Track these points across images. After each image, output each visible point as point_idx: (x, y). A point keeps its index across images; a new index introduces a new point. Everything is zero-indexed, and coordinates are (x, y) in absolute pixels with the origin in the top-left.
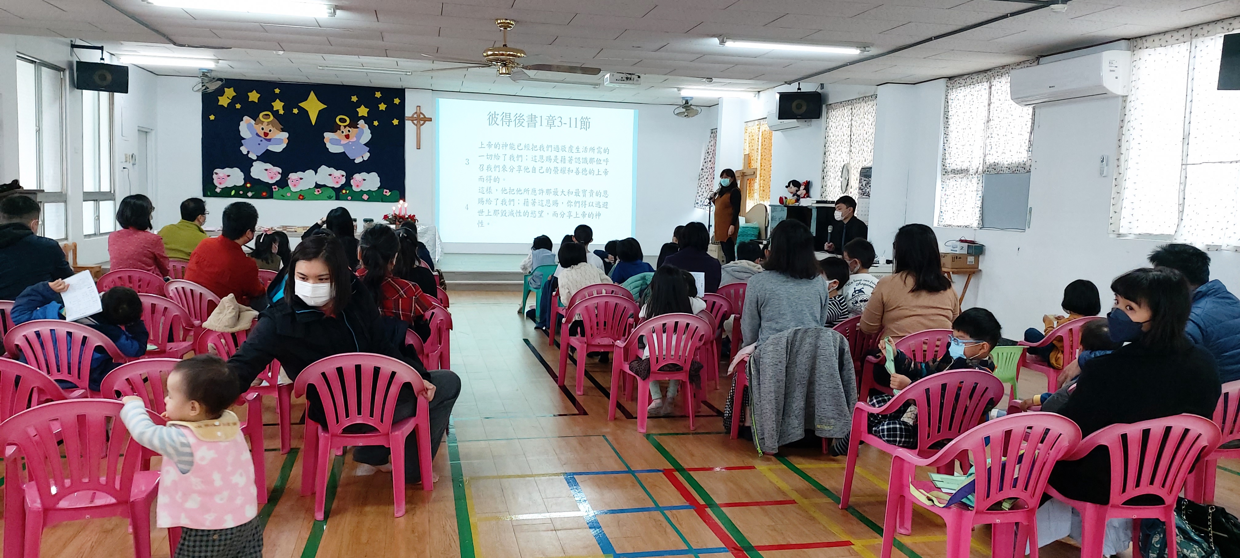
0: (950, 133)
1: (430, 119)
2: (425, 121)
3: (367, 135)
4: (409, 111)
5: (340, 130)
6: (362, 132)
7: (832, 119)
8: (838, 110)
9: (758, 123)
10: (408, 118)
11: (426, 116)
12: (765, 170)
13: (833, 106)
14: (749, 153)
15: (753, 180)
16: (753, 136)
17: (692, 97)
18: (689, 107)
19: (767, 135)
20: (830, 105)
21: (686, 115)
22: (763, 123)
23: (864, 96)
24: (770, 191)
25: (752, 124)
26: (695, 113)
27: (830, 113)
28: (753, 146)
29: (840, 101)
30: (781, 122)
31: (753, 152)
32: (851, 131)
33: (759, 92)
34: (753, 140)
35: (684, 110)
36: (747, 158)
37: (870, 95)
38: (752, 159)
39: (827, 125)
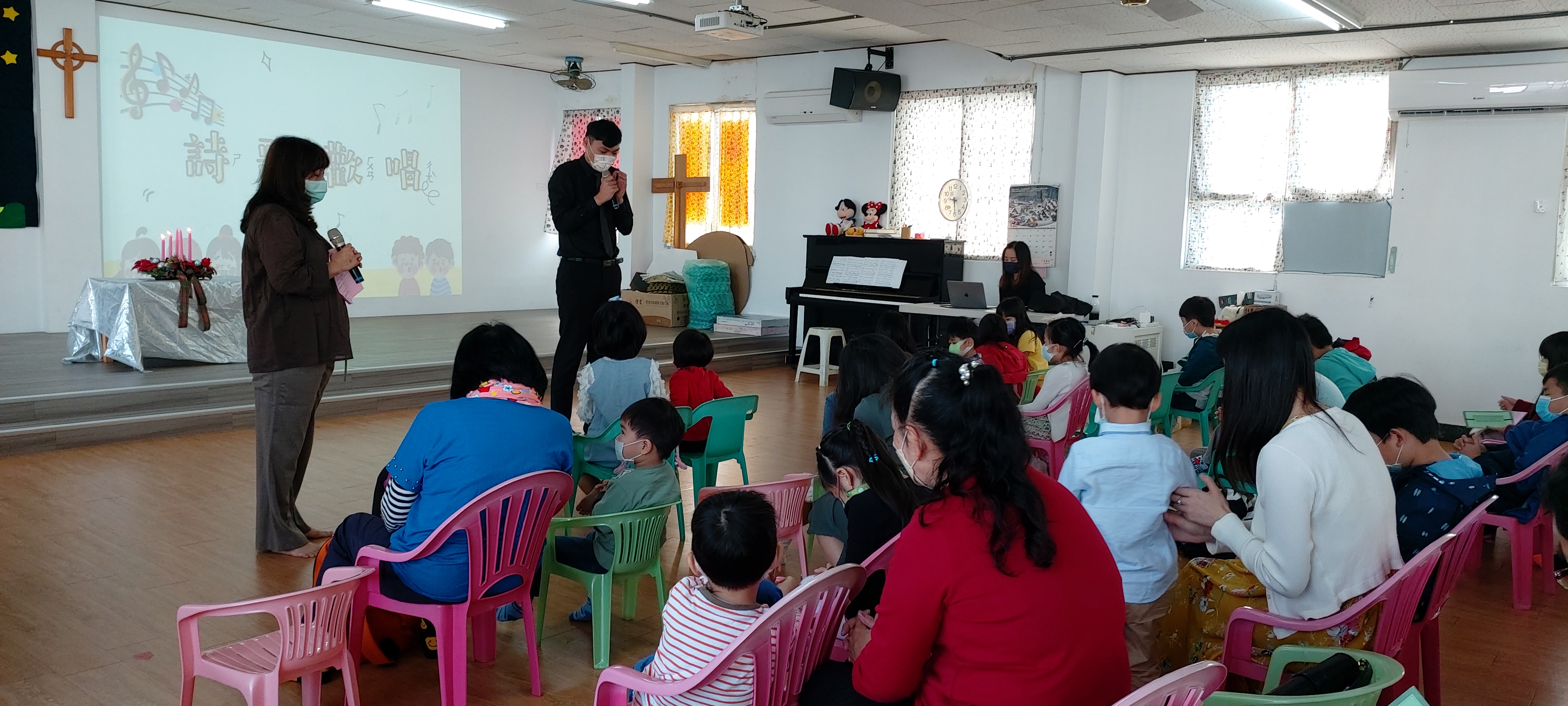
0: (1203, 145)
1: (94, 59)
2: (82, 62)
4: (43, 37)
7: (911, 114)
8: (927, 100)
9: (708, 108)
10: (42, 53)
11: (86, 51)
12: (732, 180)
13: (915, 95)
14: (685, 153)
15: (701, 195)
16: (692, 127)
17: (582, 59)
18: (578, 73)
19: (735, 128)
20: (908, 92)
21: (573, 86)
22: (724, 109)
23: (999, 84)
24: (747, 213)
25: (691, 109)
26: (587, 85)
27: (904, 104)
28: (692, 143)
29: (936, 89)
30: (805, 112)
31: (696, 153)
32: (962, 133)
33: (713, 61)
34: (694, 133)
35: (568, 78)
36: (681, 161)
37: (1015, 84)
38: (691, 163)
39: (899, 121)
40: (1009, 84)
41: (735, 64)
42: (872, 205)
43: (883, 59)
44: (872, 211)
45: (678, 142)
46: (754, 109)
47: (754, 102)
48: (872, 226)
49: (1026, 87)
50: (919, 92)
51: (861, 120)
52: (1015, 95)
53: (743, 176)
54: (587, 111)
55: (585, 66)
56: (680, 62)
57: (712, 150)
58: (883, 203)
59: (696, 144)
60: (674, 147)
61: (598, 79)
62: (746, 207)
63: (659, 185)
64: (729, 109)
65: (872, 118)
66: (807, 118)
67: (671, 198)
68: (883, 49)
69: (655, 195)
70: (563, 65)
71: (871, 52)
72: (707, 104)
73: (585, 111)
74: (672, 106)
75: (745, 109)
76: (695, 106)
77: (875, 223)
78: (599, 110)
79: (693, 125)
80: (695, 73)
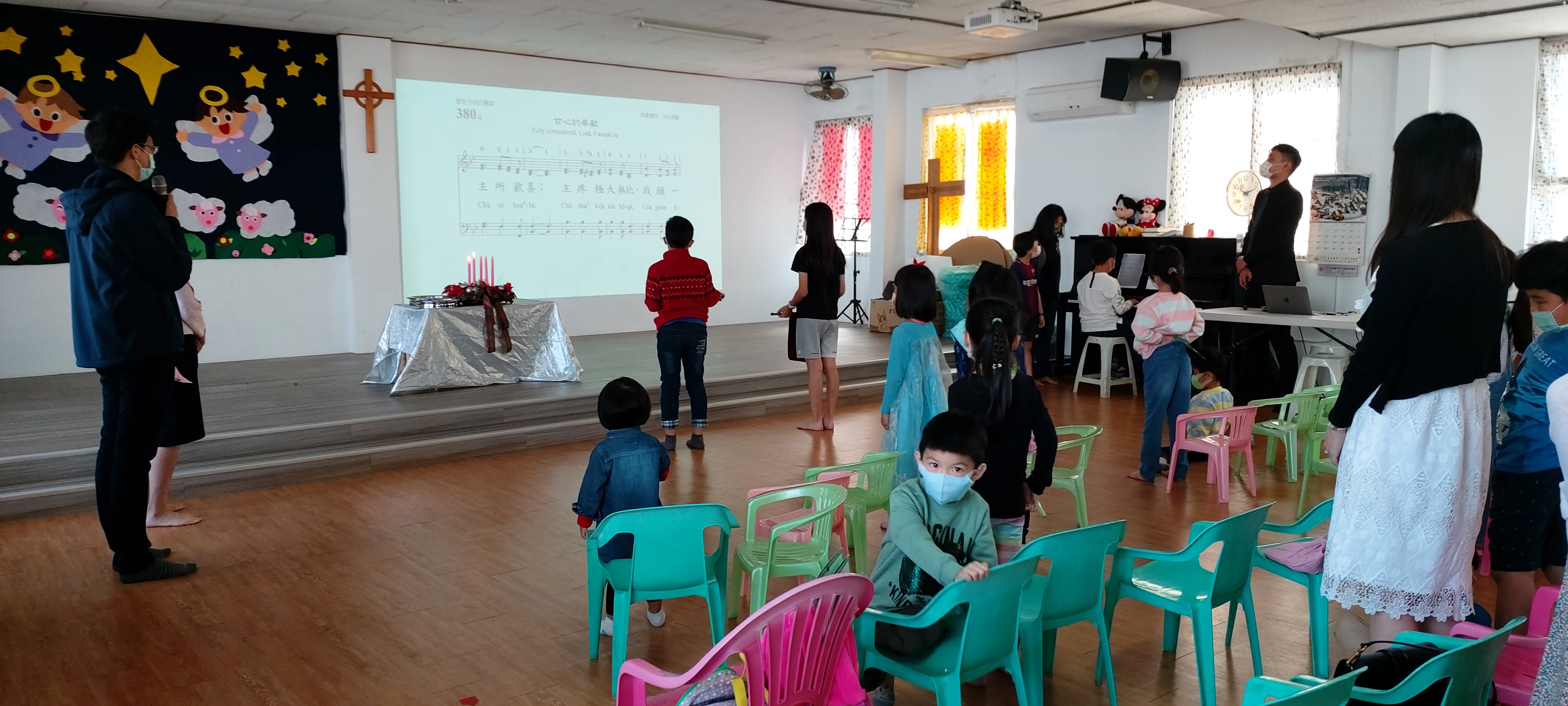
0: (1550, 122)
1: (391, 96)
2: (380, 100)
3: (264, 128)
4: (349, 78)
5: (209, 115)
6: (254, 120)
7: (1192, 101)
8: (1211, 87)
9: (963, 109)
10: (347, 93)
11: (384, 90)
12: (989, 182)
13: (1196, 81)
14: (939, 157)
15: (956, 199)
16: (947, 130)
17: (834, 68)
18: (831, 83)
19: (993, 128)
20: (1189, 79)
21: (825, 97)
22: (980, 109)
23: (1296, 65)
24: (1005, 215)
25: (945, 111)
26: (840, 94)
27: (1184, 92)
28: (947, 146)
29: (1221, 73)
30: (1071, 107)
31: (950, 156)
32: (1253, 120)
33: (969, 60)
34: (948, 136)
35: (820, 89)
36: (935, 165)
37: (1316, 63)
38: (945, 167)
39: (1177, 111)
40: (1308, 63)
41: (993, 62)
42: (1148, 201)
43: (1159, 45)
44: (1149, 209)
45: (931, 146)
46: (1013, 107)
47: (1014, 100)
48: (1149, 225)
49: (1329, 66)
50: (1201, 78)
51: (1134, 112)
52: (1315, 76)
53: (1001, 177)
54: (838, 121)
55: (838, 75)
56: (934, 64)
57: (967, 153)
58: (1161, 199)
59: (950, 147)
60: (927, 152)
61: (851, 87)
62: (1005, 210)
63: (912, 191)
64: (986, 109)
65: (1145, 111)
66: (1073, 112)
67: (924, 203)
68: (1159, 35)
69: (907, 201)
70: (816, 76)
71: (1146, 38)
72: (963, 105)
73: (836, 120)
74: (925, 110)
75: (1004, 107)
76: (950, 108)
77: (1152, 221)
78: (850, 119)
79: (948, 128)
80: (951, 73)
